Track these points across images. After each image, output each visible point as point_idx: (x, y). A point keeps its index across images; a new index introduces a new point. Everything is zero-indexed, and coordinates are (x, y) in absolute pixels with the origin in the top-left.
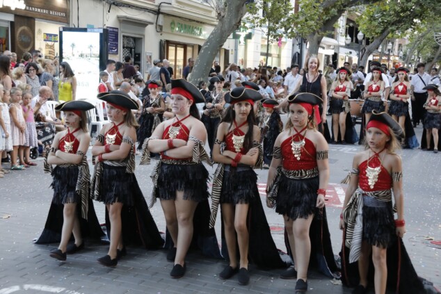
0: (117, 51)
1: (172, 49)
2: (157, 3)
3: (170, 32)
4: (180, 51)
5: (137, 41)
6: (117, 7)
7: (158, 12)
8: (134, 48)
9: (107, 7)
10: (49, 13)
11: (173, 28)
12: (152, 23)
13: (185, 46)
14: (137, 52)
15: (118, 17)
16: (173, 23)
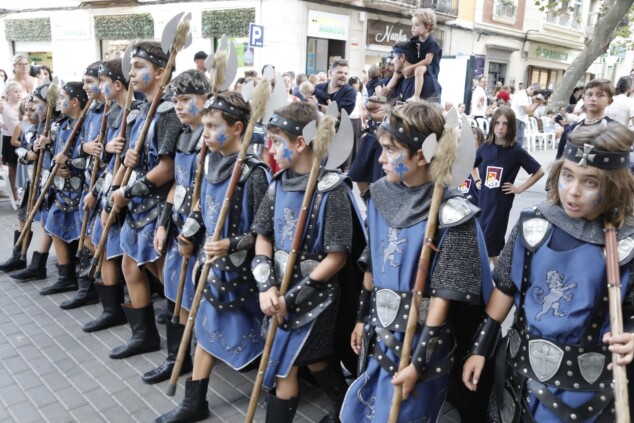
1: (535, 74)
2: (525, 30)
3: (535, 57)
4: (544, 76)
5: (502, 66)
6: (486, 37)
7: (525, 40)
8: (499, 73)
9: (477, 35)
11: (538, 54)
12: (517, 50)
13: (549, 71)
14: (502, 75)
15: (487, 46)
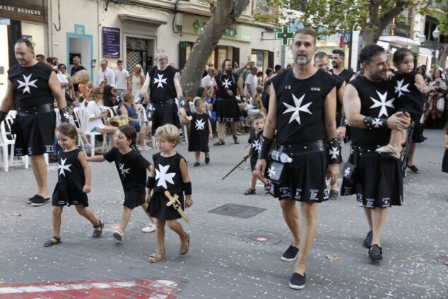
0: (119, 55)
3: (194, 33)
5: (149, 43)
6: (117, 6)
7: (174, 11)
8: (146, 51)
9: (103, 4)
10: (16, 10)
11: (196, 29)
12: (165, 23)
14: (149, 55)
15: (119, 16)
16: (196, 23)
